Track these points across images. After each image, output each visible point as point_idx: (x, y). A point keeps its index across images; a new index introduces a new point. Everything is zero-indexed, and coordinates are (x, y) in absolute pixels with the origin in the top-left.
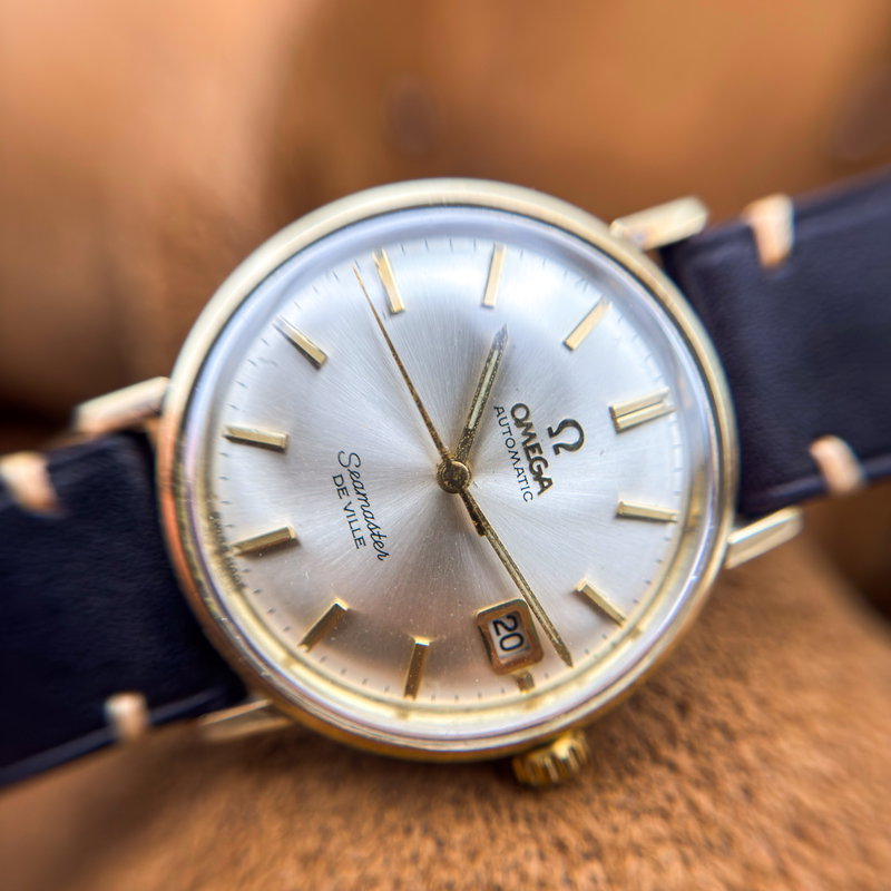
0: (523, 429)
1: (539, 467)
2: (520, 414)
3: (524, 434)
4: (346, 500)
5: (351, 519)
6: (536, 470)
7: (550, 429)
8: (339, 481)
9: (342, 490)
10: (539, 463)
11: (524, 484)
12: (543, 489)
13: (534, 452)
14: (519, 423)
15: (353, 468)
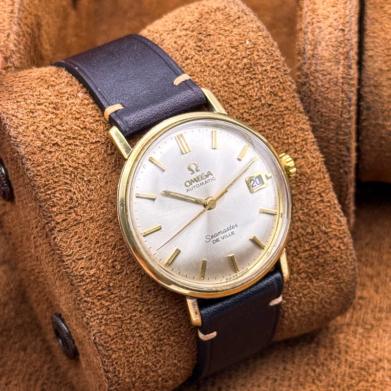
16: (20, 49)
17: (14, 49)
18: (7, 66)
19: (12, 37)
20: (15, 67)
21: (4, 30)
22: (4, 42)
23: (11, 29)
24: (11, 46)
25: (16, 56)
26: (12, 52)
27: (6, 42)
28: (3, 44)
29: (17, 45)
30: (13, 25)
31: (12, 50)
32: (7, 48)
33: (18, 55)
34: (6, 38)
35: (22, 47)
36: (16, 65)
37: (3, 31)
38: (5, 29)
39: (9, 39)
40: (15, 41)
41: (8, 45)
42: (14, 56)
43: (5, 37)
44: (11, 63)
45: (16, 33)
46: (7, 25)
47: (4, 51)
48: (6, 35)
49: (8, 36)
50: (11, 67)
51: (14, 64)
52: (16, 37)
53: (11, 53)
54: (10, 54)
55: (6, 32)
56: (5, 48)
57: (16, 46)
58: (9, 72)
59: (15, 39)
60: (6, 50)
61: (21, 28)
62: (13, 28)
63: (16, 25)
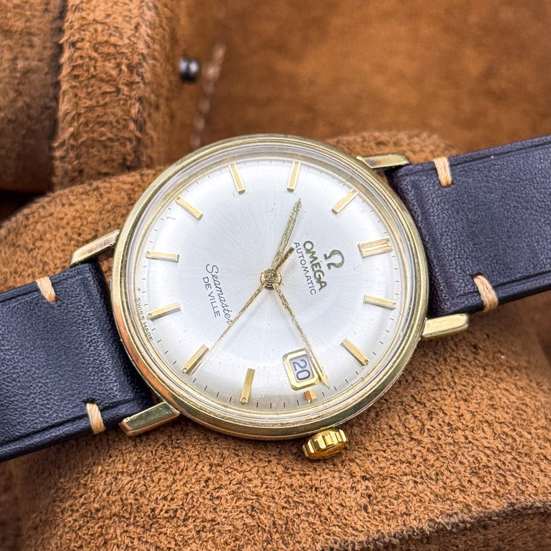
4: (210, 291)
5: (212, 301)
8: (206, 280)
9: (208, 285)
15: (214, 273)
16: (154, 50)
17: (145, 51)
18: (132, 79)
19: (144, 29)
20: (145, 83)
21: (130, 18)
22: (129, 38)
23: (142, 15)
24: (141, 46)
25: (147, 64)
26: (141, 57)
27: (133, 39)
28: (127, 41)
29: (151, 44)
30: (145, 8)
31: (142, 54)
32: (133, 49)
33: (151, 62)
34: (132, 32)
35: (157, 47)
36: (146, 81)
37: (128, 19)
38: (133, 16)
39: (137, 34)
40: (148, 39)
41: (136, 43)
42: (145, 64)
43: (131, 30)
44: (138, 75)
45: (150, 24)
46: (135, 8)
47: (129, 54)
48: (133, 28)
49: (137, 27)
50: (138, 82)
51: (143, 78)
52: (149, 32)
53: (140, 60)
54: (137, 61)
55: (134, 21)
56: (130, 50)
57: (148, 47)
58: (134, 90)
59: (148, 35)
60: (133, 53)
61: (158, 14)
62: (145, 15)
63: (149, 9)
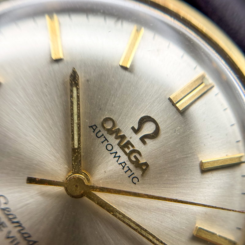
0: (114, 135)
1: (135, 157)
2: (109, 126)
3: (116, 138)
6: (134, 159)
7: (133, 128)
10: (134, 154)
11: (129, 173)
12: (144, 171)
13: (128, 148)
14: (110, 131)
